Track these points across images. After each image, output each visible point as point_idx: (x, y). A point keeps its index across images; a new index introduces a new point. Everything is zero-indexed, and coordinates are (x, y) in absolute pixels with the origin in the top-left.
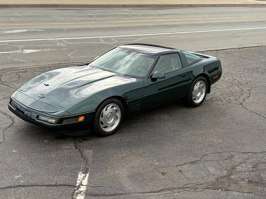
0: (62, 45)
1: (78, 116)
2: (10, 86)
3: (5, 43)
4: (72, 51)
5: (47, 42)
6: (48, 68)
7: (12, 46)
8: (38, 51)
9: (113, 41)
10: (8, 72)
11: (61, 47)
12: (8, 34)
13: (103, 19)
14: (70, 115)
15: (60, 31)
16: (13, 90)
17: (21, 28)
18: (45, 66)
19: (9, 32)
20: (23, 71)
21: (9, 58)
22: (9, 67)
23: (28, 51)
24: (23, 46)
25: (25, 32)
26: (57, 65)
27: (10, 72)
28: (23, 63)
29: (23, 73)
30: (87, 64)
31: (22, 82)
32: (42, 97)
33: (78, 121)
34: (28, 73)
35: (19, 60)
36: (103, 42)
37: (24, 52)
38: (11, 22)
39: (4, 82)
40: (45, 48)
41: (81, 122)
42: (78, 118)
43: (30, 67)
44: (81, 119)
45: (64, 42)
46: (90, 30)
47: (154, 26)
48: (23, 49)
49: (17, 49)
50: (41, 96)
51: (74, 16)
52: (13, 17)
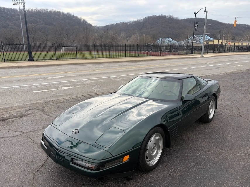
0: (88, 83)
1: (122, 157)
2: (50, 115)
3: (50, 84)
4: (95, 86)
5: (78, 82)
6: (79, 98)
7: (55, 86)
8: (71, 87)
9: (119, 79)
10: (50, 104)
11: (87, 84)
12: (53, 79)
13: (109, 68)
14: (113, 156)
15: (85, 75)
16: (52, 118)
17: (62, 75)
18: (77, 97)
19: (53, 78)
20: (62, 102)
21: (52, 93)
22: (51, 100)
23: (65, 88)
24: (62, 85)
25: (63, 77)
26: (86, 96)
27: (52, 103)
28: (62, 96)
29: (61, 104)
30: (115, 92)
31: (60, 111)
32: (76, 133)
33: (122, 162)
34: (65, 104)
35: (59, 94)
36: (113, 79)
37: (63, 89)
38: (56, 72)
39: (46, 112)
40: (77, 85)
41: (126, 163)
42: (122, 159)
43: (66, 99)
44: (126, 158)
45: (88, 81)
46: (103, 73)
47: (139, 70)
48: (62, 87)
49: (58, 87)
50: (74, 131)
51: (93, 68)
52: (58, 70)
